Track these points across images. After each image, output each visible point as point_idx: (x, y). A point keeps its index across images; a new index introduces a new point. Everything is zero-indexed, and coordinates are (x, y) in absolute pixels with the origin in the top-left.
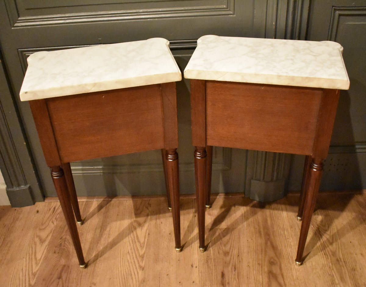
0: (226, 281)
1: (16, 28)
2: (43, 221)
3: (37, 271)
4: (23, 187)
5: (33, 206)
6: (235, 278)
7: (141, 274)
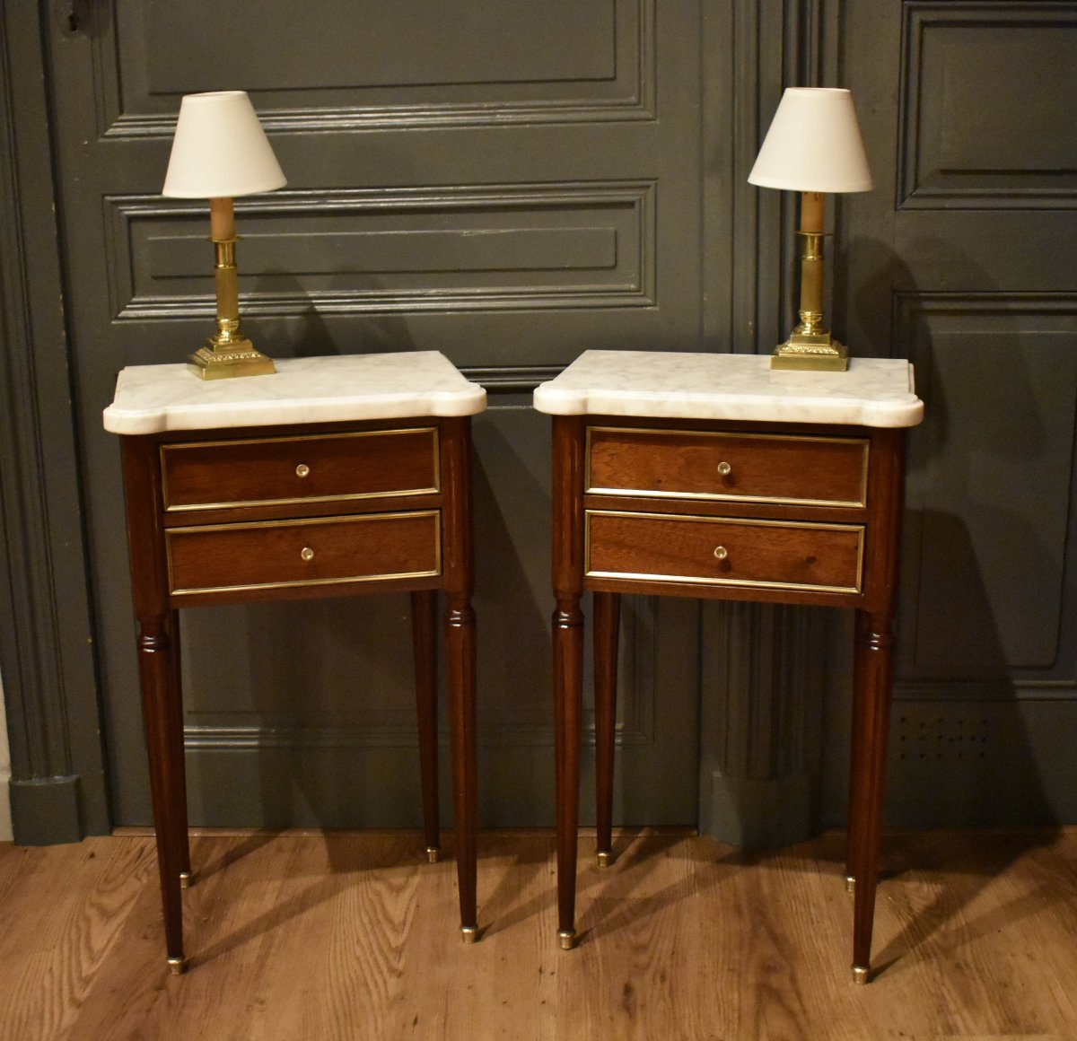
0: (636, 1001)
1: (124, 322)
2: (109, 874)
3: (94, 974)
4: (59, 779)
6: (661, 997)
7: (394, 985)
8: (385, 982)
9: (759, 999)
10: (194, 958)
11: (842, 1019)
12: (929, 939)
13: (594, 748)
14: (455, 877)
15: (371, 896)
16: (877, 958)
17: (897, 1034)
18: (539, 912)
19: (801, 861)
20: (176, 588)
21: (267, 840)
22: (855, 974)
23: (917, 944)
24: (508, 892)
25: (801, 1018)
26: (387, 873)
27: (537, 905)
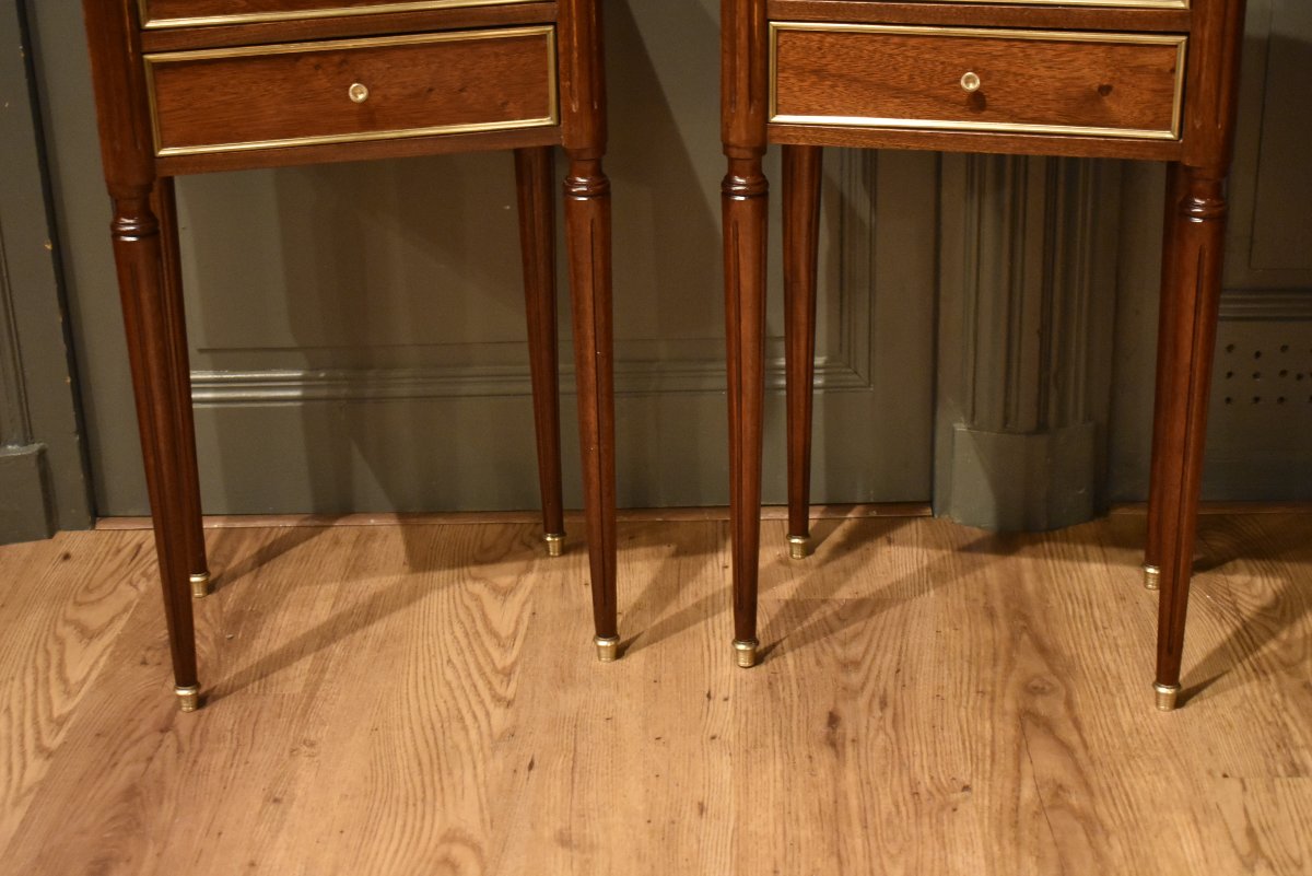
0: (845, 734)
2: (91, 580)
3: (71, 713)
4: (14, 449)
5: (44, 543)
6: (881, 728)
7: (500, 718)
8: (488, 714)
9: (1021, 728)
10: (215, 687)
11: (1140, 757)
12: (1265, 650)
13: (784, 393)
14: (586, 574)
15: (468, 601)
16: (1191, 675)
17: (1219, 775)
18: (706, 618)
19: (1080, 549)
20: (165, 145)
21: (318, 530)
22: (1158, 694)
23: (1247, 656)
24: (662, 592)
25: (1080, 754)
26: (488, 570)
27: (705, 609)
